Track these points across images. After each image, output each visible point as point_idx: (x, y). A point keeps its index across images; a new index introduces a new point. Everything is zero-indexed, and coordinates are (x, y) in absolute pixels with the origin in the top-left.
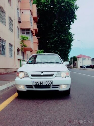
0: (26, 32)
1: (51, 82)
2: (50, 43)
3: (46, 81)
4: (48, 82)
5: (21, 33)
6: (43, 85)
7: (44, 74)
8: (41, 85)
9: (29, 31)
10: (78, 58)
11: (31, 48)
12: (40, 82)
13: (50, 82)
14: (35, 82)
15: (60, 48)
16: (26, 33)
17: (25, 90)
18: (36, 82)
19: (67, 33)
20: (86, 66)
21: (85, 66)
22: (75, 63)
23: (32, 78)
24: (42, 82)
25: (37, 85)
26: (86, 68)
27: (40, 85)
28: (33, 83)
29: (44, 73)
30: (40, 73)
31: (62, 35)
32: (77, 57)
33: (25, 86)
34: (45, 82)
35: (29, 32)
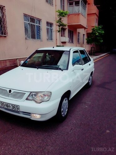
5: (69, 3)
6: (9, 108)
11: (80, 25)
13: (16, 106)
16: (74, 3)
18: (2, 103)
24: (7, 105)
27: (5, 107)
29: (13, 91)
30: (8, 90)
34: (11, 105)
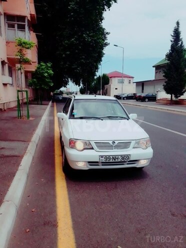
0: (18, 24)
1: (128, 156)
2: (62, 48)
3: (121, 156)
4: (123, 157)
6: (117, 161)
7: (116, 144)
8: (114, 161)
9: (25, 22)
10: (111, 77)
12: (111, 157)
13: (126, 156)
14: (104, 157)
15: (83, 58)
16: (16, 26)
17: (87, 169)
18: (107, 157)
19: (98, 29)
20: (126, 95)
21: (124, 96)
22: (105, 89)
23: (98, 150)
24: (114, 158)
25: (107, 161)
26: (125, 99)
27: (111, 161)
28: (101, 159)
29: (116, 142)
30: (111, 142)
31: (87, 34)
32: (109, 76)
33: (87, 163)
34: (119, 157)
35: (25, 25)
